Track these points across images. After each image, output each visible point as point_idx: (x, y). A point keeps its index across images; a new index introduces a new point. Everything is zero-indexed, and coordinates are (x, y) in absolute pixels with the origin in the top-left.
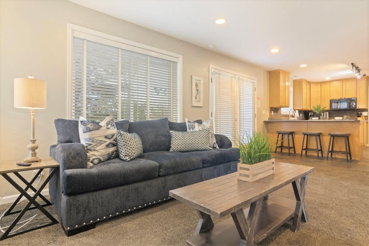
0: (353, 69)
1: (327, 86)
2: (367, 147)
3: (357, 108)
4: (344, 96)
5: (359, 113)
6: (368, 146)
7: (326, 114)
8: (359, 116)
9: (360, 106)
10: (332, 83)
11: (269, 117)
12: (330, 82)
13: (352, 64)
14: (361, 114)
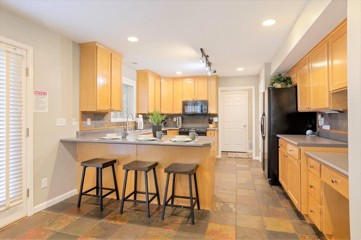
0: (202, 57)
1: (179, 83)
2: (217, 159)
3: (209, 113)
4: (196, 97)
5: (211, 119)
6: (218, 157)
7: (179, 119)
8: (211, 122)
9: (212, 111)
10: (184, 80)
11: (78, 130)
12: (182, 78)
13: (202, 50)
14: (212, 120)
